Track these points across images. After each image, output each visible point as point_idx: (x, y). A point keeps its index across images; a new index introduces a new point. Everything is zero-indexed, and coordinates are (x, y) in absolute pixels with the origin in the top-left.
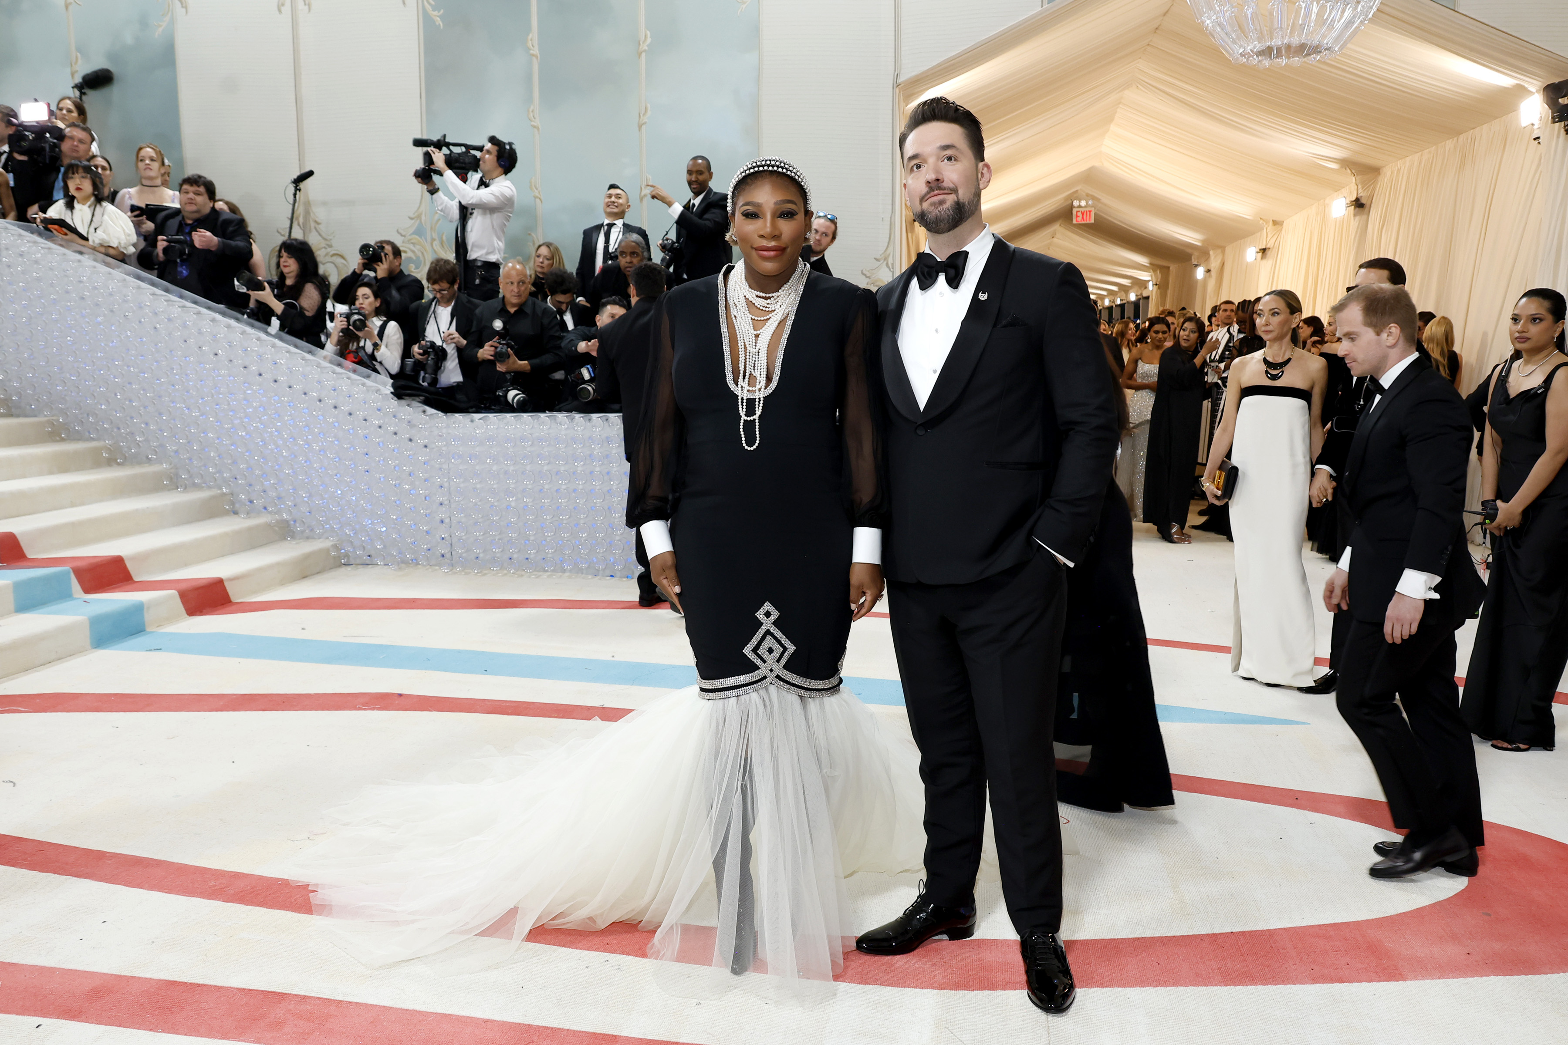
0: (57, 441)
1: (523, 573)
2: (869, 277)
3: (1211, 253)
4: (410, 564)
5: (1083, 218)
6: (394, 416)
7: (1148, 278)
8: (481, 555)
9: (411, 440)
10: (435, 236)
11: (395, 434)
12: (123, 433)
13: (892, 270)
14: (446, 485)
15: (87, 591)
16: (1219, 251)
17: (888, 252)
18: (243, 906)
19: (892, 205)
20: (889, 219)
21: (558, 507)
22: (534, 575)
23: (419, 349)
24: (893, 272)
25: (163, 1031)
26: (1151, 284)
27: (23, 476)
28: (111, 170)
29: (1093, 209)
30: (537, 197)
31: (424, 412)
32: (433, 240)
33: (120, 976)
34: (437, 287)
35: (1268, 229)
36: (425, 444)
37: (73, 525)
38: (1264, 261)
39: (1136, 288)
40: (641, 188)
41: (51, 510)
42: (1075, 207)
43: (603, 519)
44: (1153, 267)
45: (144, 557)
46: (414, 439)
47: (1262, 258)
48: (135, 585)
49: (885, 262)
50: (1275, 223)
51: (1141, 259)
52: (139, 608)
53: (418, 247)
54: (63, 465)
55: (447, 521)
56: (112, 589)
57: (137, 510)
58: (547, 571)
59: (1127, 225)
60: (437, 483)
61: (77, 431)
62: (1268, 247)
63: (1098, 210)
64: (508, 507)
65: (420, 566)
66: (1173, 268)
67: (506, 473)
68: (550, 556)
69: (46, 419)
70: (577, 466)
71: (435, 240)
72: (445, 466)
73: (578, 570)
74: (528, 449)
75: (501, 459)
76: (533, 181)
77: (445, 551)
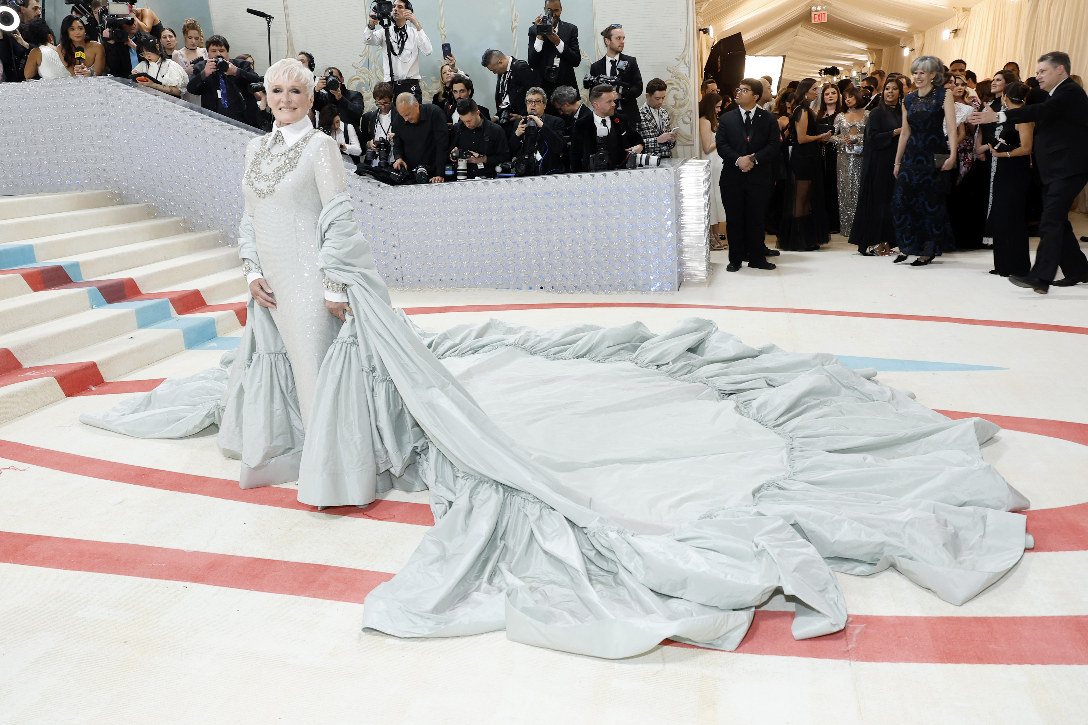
0: (151, 218)
1: (450, 289)
2: (672, 72)
3: (915, 36)
5: (819, 19)
6: (360, 190)
7: (867, 59)
8: (422, 279)
9: (371, 205)
10: (377, 67)
11: (361, 201)
12: (192, 211)
14: (396, 233)
15: (180, 313)
16: (921, 34)
17: (685, 53)
18: (295, 510)
19: (687, 19)
20: (685, 30)
21: (470, 244)
22: (456, 290)
23: (374, 143)
24: (689, 67)
25: (255, 590)
26: (869, 63)
27: (135, 242)
28: (175, 36)
29: (826, 12)
30: (443, 35)
31: (379, 185)
32: (376, 69)
33: (225, 555)
34: (382, 101)
35: (960, 14)
36: (381, 207)
37: (167, 271)
38: (956, 39)
39: (856, 68)
40: (512, 22)
41: (152, 263)
42: (813, 12)
43: (500, 250)
44: (870, 51)
45: (212, 290)
46: (374, 204)
47: (954, 37)
48: (208, 308)
49: (683, 61)
50: (964, 10)
51: (862, 46)
52: (212, 323)
53: (367, 75)
54: (158, 234)
55: (398, 257)
56: (193, 311)
57: (205, 260)
58: (465, 287)
59: (852, 21)
60: (390, 233)
61: (164, 211)
62: (959, 28)
63: (830, 12)
64: (437, 246)
66: (885, 50)
67: (435, 223)
68: (466, 277)
69: (144, 204)
70: (481, 216)
71: (377, 69)
72: (395, 221)
73: (485, 286)
74: (448, 207)
75: (431, 214)
76: (439, 23)
77: (399, 277)
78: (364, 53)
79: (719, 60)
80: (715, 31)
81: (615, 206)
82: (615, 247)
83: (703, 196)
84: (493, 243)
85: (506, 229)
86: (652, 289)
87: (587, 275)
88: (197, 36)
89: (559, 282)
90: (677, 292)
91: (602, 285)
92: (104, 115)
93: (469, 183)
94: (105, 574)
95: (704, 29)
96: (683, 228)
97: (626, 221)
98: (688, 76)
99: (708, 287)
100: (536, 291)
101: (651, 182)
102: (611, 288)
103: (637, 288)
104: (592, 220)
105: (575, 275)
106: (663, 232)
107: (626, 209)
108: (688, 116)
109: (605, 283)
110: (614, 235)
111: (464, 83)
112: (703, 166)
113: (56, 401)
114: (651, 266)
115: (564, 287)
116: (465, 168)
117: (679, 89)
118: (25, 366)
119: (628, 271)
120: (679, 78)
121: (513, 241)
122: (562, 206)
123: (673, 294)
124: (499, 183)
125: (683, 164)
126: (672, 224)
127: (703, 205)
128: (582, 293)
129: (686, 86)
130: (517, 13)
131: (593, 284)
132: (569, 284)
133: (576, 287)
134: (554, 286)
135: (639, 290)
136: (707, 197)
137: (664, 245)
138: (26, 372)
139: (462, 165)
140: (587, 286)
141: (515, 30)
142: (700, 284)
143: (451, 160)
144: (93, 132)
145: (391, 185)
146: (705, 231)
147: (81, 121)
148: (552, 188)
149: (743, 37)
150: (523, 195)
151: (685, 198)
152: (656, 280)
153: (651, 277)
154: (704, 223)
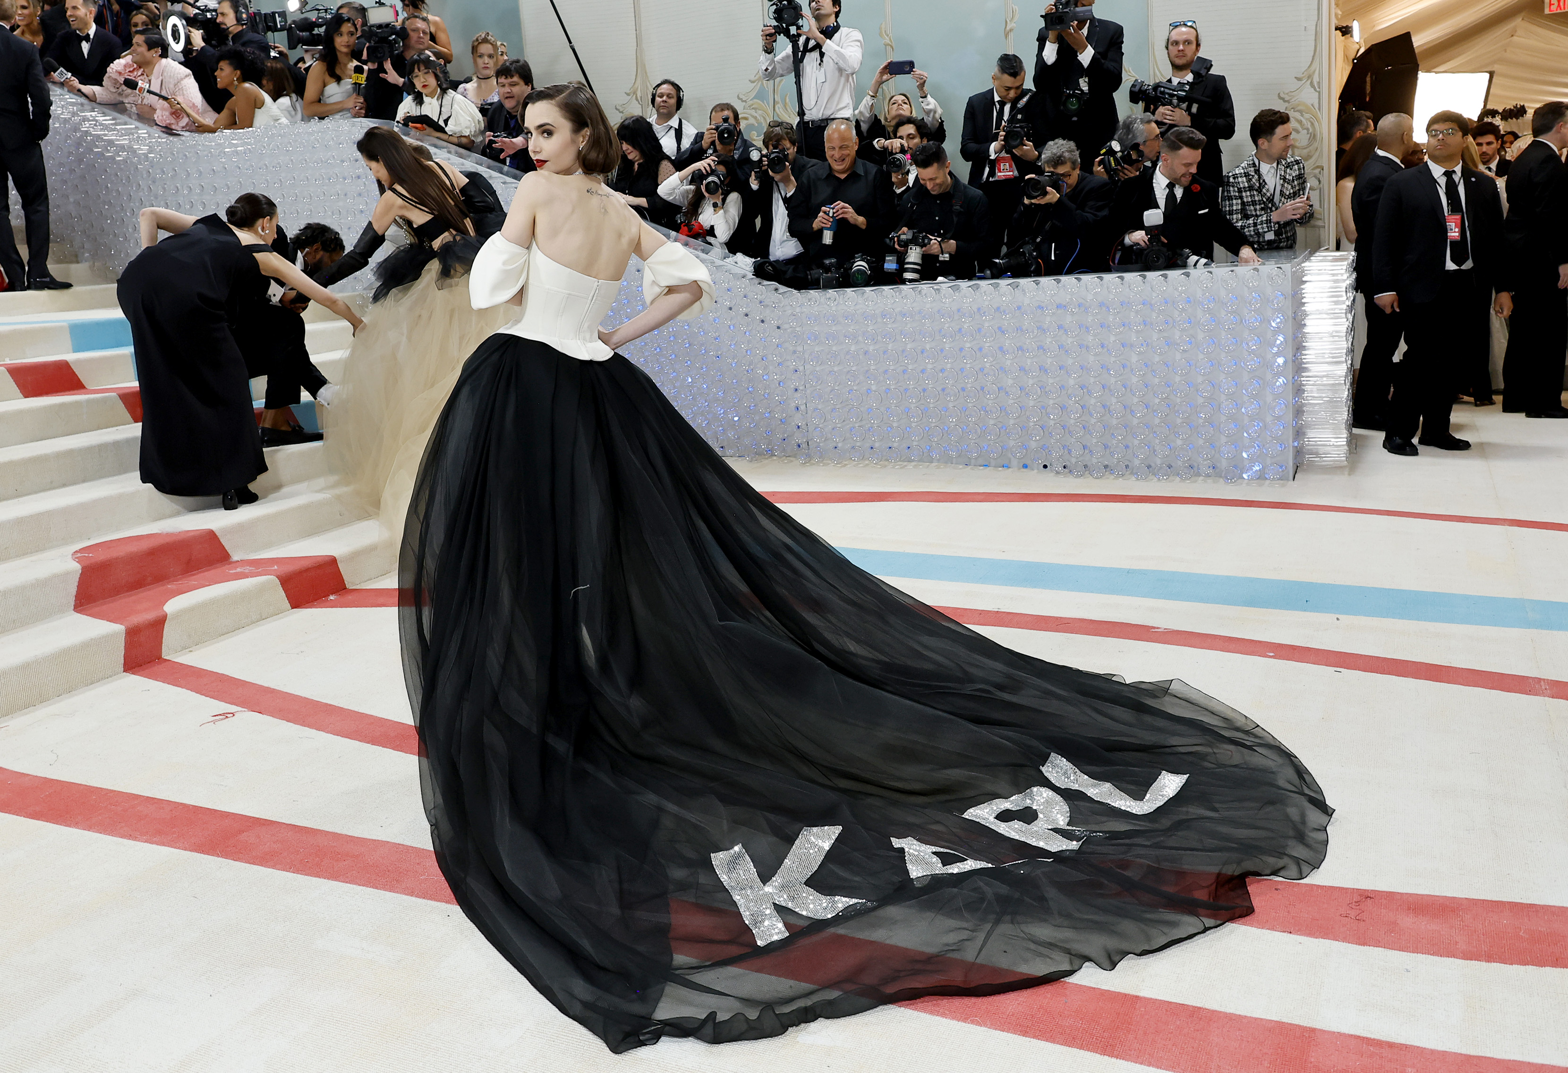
1: (887, 463)
2: (1288, 102)
4: (764, 455)
5: (1559, 5)
8: (840, 445)
9: (763, 321)
10: (778, 98)
11: (747, 315)
13: (1318, 90)
14: (801, 368)
17: (1312, 68)
19: (1318, 9)
20: (1314, 28)
21: (925, 389)
22: (898, 465)
24: (1319, 92)
30: (888, 45)
31: (776, 290)
32: (776, 103)
36: (778, 324)
40: (1006, 22)
43: (976, 401)
46: (767, 320)
49: (1309, 82)
53: (760, 112)
55: (803, 407)
58: (913, 461)
60: (791, 367)
64: (869, 390)
65: (775, 458)
67: (866, 353)
68: (915, 443)
70: (945, 343)
72: (800, 349)
73: (947, 460)
74: (889, 326)
75: (860, 338)
76: (883, 26)
77: (802, 441)
78: (757, 76)
79: (1368, 79)
80: (1362, 30)
81: (1183, 330)
82: (1178, 400)
83: (1344, 315)
84: (963, 389)
85: (987, 365)
86: (1245, 476)
87: (1127, 447)
88: (492, 52)
89: (1077, 458)
90: (1291, 482)
91: (1153, 465)
92: (359, 177)
93: (925, 287)
94: (355, 886)
95: (1343, 27)
96: (1306, 370)
97: (1201, 356)
98: (1316, 106)
99: (1349, 475)
100: (1036, 471)
101: (1249, 288)
102: (1170, 470)
103: (1216, 472)
104: (1140, 353)
105: (1106, 447)
106: (1269, 376)
107: (1201, 336)
108: (1315, 176)
109: (1159, 462)
110: (1177, 379)
111: (915, 125)
112: (1346, 263)
113: (278, 613)
114: (1245, 435)
115: (1086, 466)
116: (919, 261)
117: (1300, 129)
118: (235, 557)
119: (1201, 442)
120: (1301, 112)
121: (999, 385)
122: (1087, 328)
123: (1283, 486)
124: (978, 287)
125: (1307, 259)
126: (1285, 362)
127: (1345, 329)
128: (1116, 478)
129: (1312, 124)
131: (1137, 462)
132: (1094, 461)
133: (1106, 467)
134: (1067, 463)
135: (1221, 477)
136: (1350, 317)
137: (1269, 399)
138: (236, 568)
139: (914, 255)
140: (1127, 466)
141: (1011, 35)
142: (1335, 469)
143: (896, 246)
144: (341, 204)
145: (795, 289)
146: (1346, 376)
147: (325, 188)
148: (1069, 297)
149: (1414, 39)
150: (1019, 308)
151: (1309, 317)
152: (1252, 460)
153: (1245, 455)
154: (1346, 361)
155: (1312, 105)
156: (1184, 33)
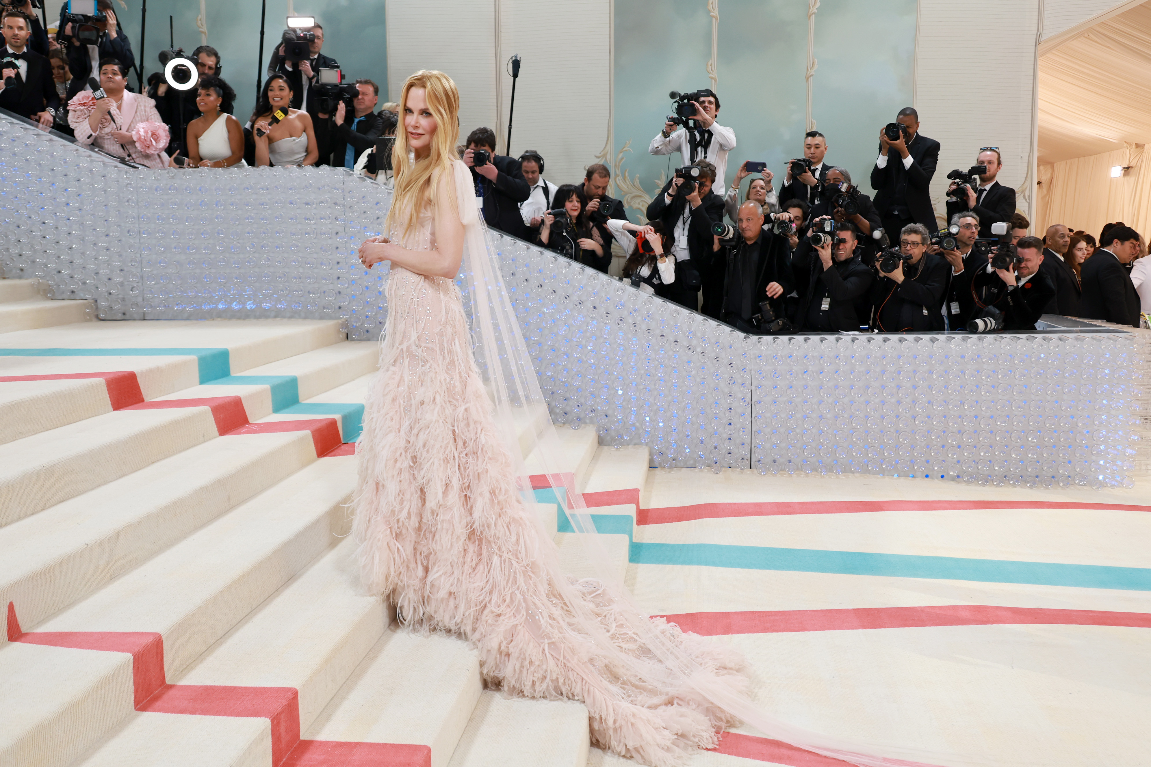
9: (717, 359)
11: (702, 353)
13: (1028, 201)
17: (1025, 186)
19: (1031, 145)
36: (730, 362)
38: (1127, 178)
46: (721, 357)
47: (1125, 176)
50: (1138, 146)
62: (1131, 166)
71: (618, 176)
78: (602, 153)
130: (814, 121)
155: (1024, 211)
156: (989, 156)
